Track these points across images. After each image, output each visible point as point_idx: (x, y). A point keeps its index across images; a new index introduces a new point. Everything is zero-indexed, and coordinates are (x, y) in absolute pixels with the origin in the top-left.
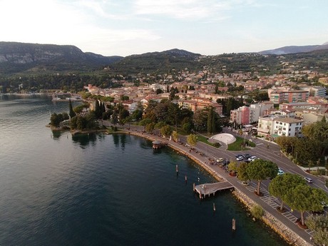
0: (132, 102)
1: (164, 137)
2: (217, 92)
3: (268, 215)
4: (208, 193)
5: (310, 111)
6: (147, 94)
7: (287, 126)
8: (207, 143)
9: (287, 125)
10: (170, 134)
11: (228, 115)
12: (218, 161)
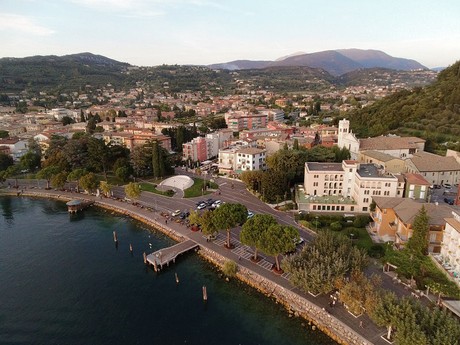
0: (15, 140)
1: (86, 192)
2: (161, 119)
3: (243, 269)
4: (166, 261)
5: (271, 138)
6: (45, 126)
7: (250, 158)
8: (155, 192)
9: (251, 156)
10: (96, 187)
11: (180, 150)
12: (174, 215)
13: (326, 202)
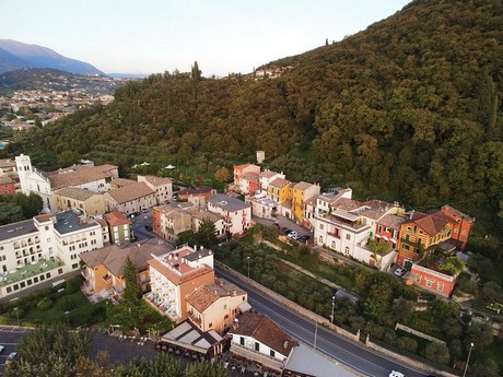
13: (24, 277)
